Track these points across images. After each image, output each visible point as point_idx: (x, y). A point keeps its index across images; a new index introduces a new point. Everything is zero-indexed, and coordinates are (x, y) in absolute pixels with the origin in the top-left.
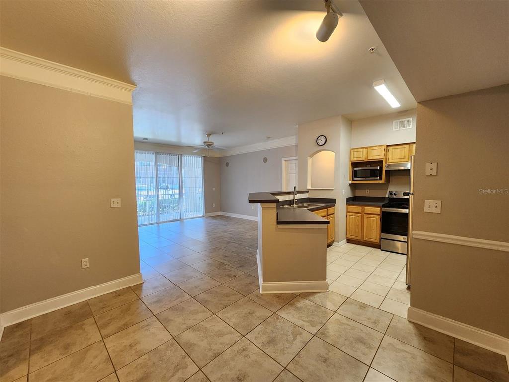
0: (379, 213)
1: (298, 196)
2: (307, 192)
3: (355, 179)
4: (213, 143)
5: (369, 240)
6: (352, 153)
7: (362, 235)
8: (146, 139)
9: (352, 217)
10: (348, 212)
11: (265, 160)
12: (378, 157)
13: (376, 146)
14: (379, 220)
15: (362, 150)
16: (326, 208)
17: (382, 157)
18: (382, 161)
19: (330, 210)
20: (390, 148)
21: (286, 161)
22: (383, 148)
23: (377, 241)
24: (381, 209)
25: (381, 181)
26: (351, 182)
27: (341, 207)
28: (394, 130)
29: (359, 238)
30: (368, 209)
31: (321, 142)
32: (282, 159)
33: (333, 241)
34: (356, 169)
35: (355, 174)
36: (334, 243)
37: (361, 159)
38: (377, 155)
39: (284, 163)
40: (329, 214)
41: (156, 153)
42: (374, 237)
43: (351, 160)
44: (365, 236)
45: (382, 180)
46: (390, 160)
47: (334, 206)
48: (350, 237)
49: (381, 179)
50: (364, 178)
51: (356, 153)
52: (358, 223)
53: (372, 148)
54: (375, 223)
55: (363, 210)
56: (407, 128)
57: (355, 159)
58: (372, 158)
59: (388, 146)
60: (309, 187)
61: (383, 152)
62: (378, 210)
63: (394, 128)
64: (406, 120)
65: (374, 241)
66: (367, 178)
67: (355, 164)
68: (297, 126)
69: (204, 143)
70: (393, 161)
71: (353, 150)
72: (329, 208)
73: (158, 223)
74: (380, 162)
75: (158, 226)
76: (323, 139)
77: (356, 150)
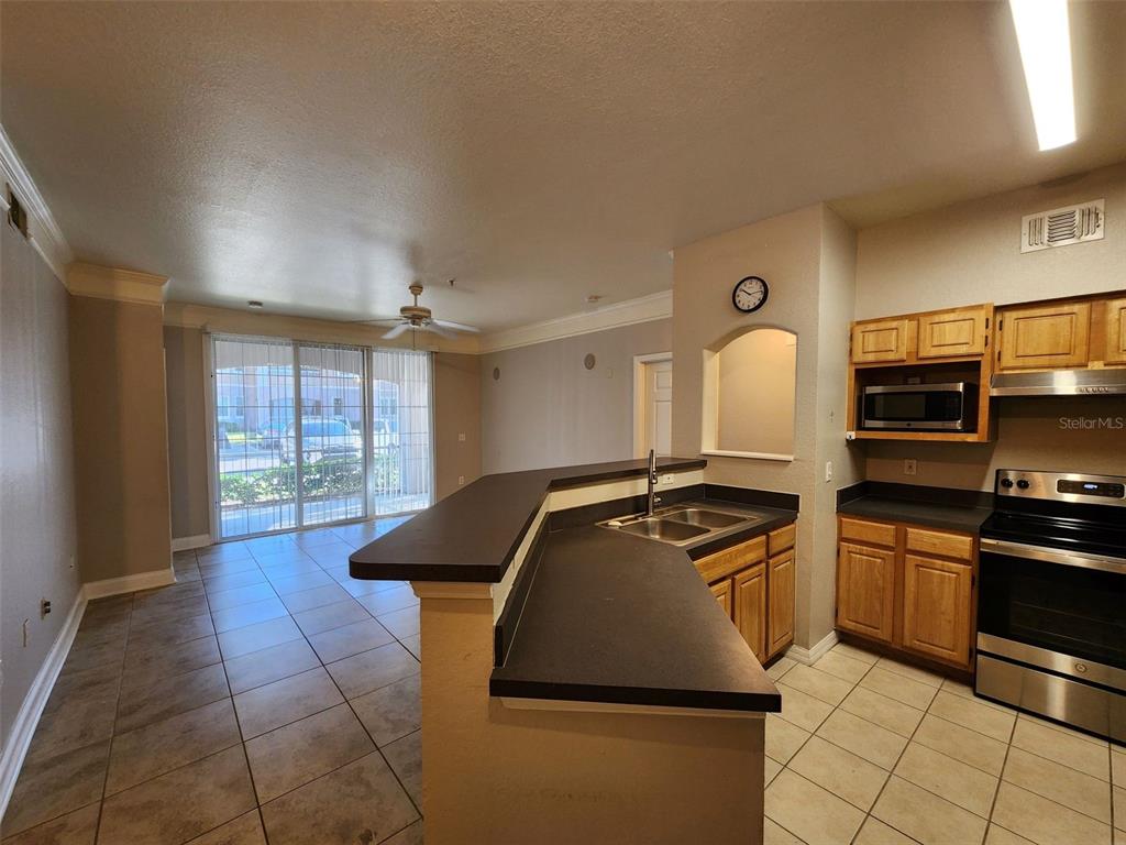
0: (967, 556)
1: (668, 482)
2: (700, 464)
3: (869, 423)
4: (429, 312)
5: (925, 647)
6: (858, 337)
7: (897, 629)
8: (259, 304)
9: (859, 557)
10: (841, 539)
11: (590, 362)
12: (963, 350)
13: (953, 310)
14: (966, 580)
15: (894, 324)
16: (763, 530)
17: (978, 348)
18: (979, 362)
19: (780, 537)
20: (1010, 316)
21: (645, 363)
22: (981, 316)
23: (959, 656)
24: (976, 544)
25: (971, 438)
26: (853, 435)
27: (818, 522)
28: (1026, 248)
29: (884, 634)
30: (921, 537)
31: (748, 299)
32: (636, 358)
33: (791, 643)
34: (871, 390)
35: (865, 409)
36: (794, 647)
37: (891, 357)
38: (954, 340)
39: (640, 372)
40: (772, 552)
41: (298, 344)
42: (946, 640)
43: (856, 359)
44: (907, 633)
45: (974, 431)
46: (1007, 360)
47: (793, 522)
48: (850, 625)
49: (971, 427)
50: (904, 424)
51: (871, 338)
52: (880, 582)
53: (937, 319)
54: (949, 590)
55: (902, 538)
56: (1084, 238)
57: (871, 358)
58: (934, 352)
59: (999, 309)
60: (708, 447)
61: (981, 331)
62: (962, 544)
63: (1025, 239)
64: (1077, 209)
65: (945, 653)
66: (914, 425)
67: (865, 375)
68: (671, 254)
69: (403, 310)
70: (1020, 362)
71: (862, 328)
72: (774, 529)
73: (301, 529)
74: (968, 369)
75: (300, 537)
76: (754, 289)
77: (872, 327)
